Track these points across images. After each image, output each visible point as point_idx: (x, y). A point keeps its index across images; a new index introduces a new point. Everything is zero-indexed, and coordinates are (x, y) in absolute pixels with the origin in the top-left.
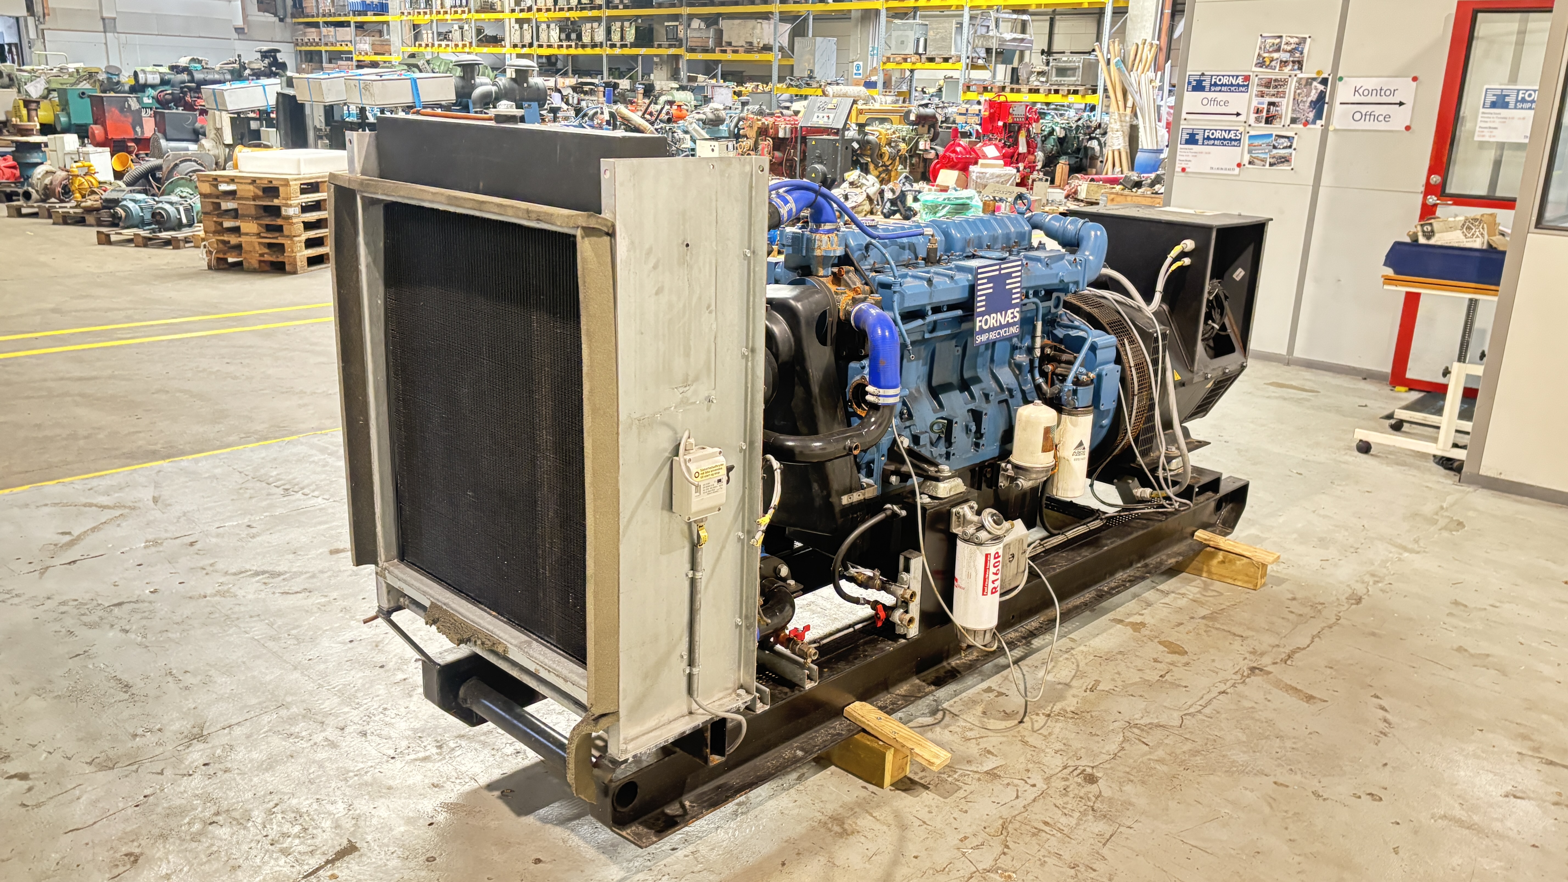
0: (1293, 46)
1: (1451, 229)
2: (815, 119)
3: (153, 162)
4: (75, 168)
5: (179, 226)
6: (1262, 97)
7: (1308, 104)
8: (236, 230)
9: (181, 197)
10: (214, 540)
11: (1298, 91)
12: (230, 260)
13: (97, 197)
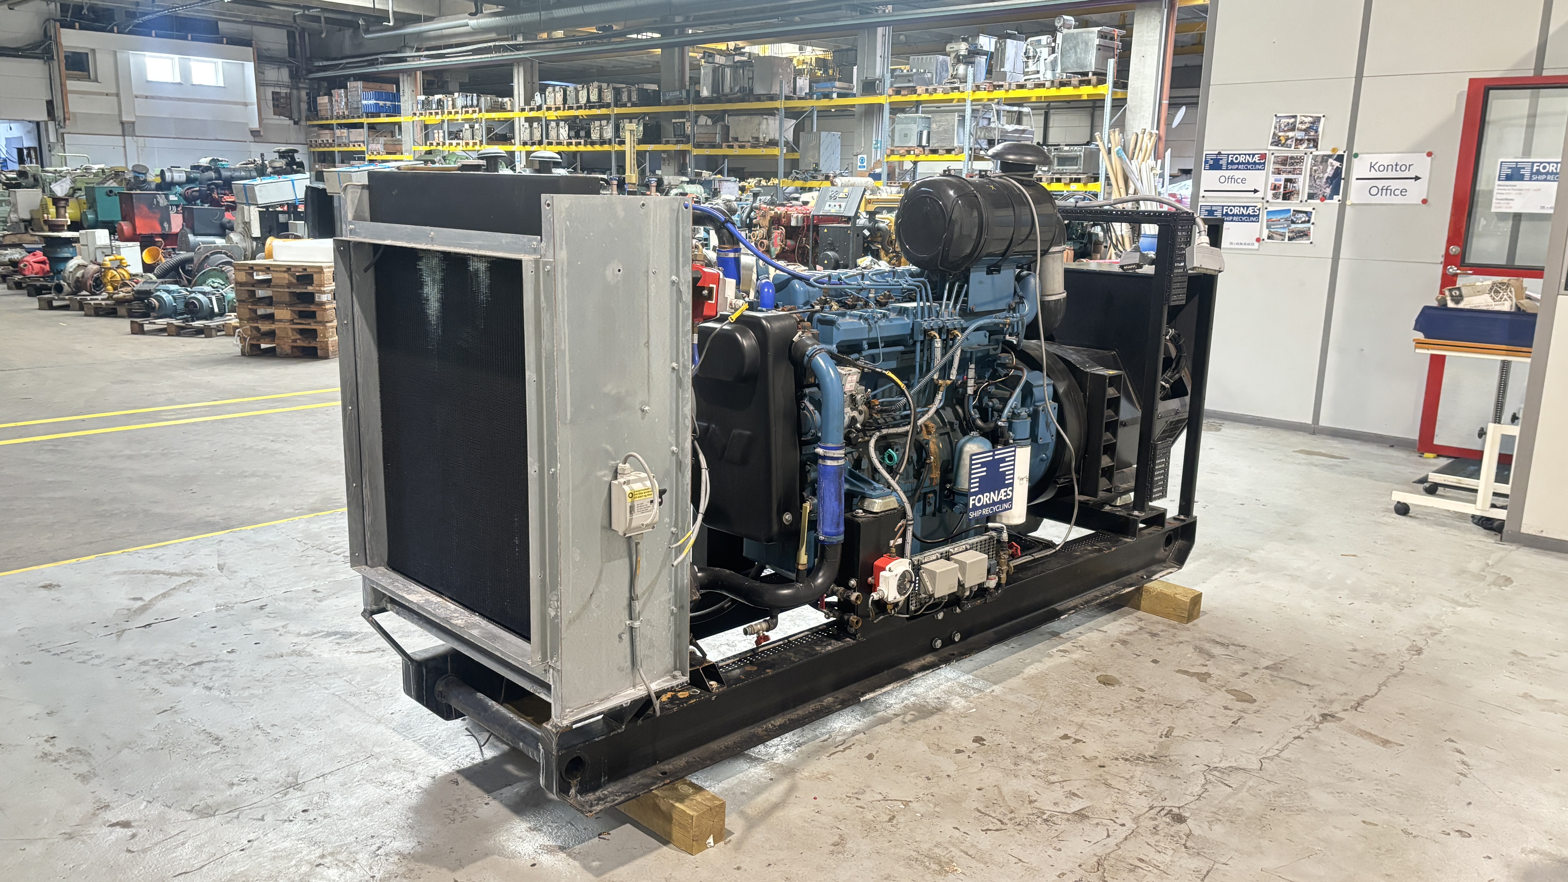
0: (1308, 125)
1: (1480, 292)
2: (827, 208)
3: (183, 255)
4: (107, 261)
5: (211, 315)
6: (1279, 174)
7: (1324, 180)
8: (270, 317)
9: (213, 287)
10: (282, 604)
11: (1314, 168)
12: (263, 346)
13: (129, 289)
